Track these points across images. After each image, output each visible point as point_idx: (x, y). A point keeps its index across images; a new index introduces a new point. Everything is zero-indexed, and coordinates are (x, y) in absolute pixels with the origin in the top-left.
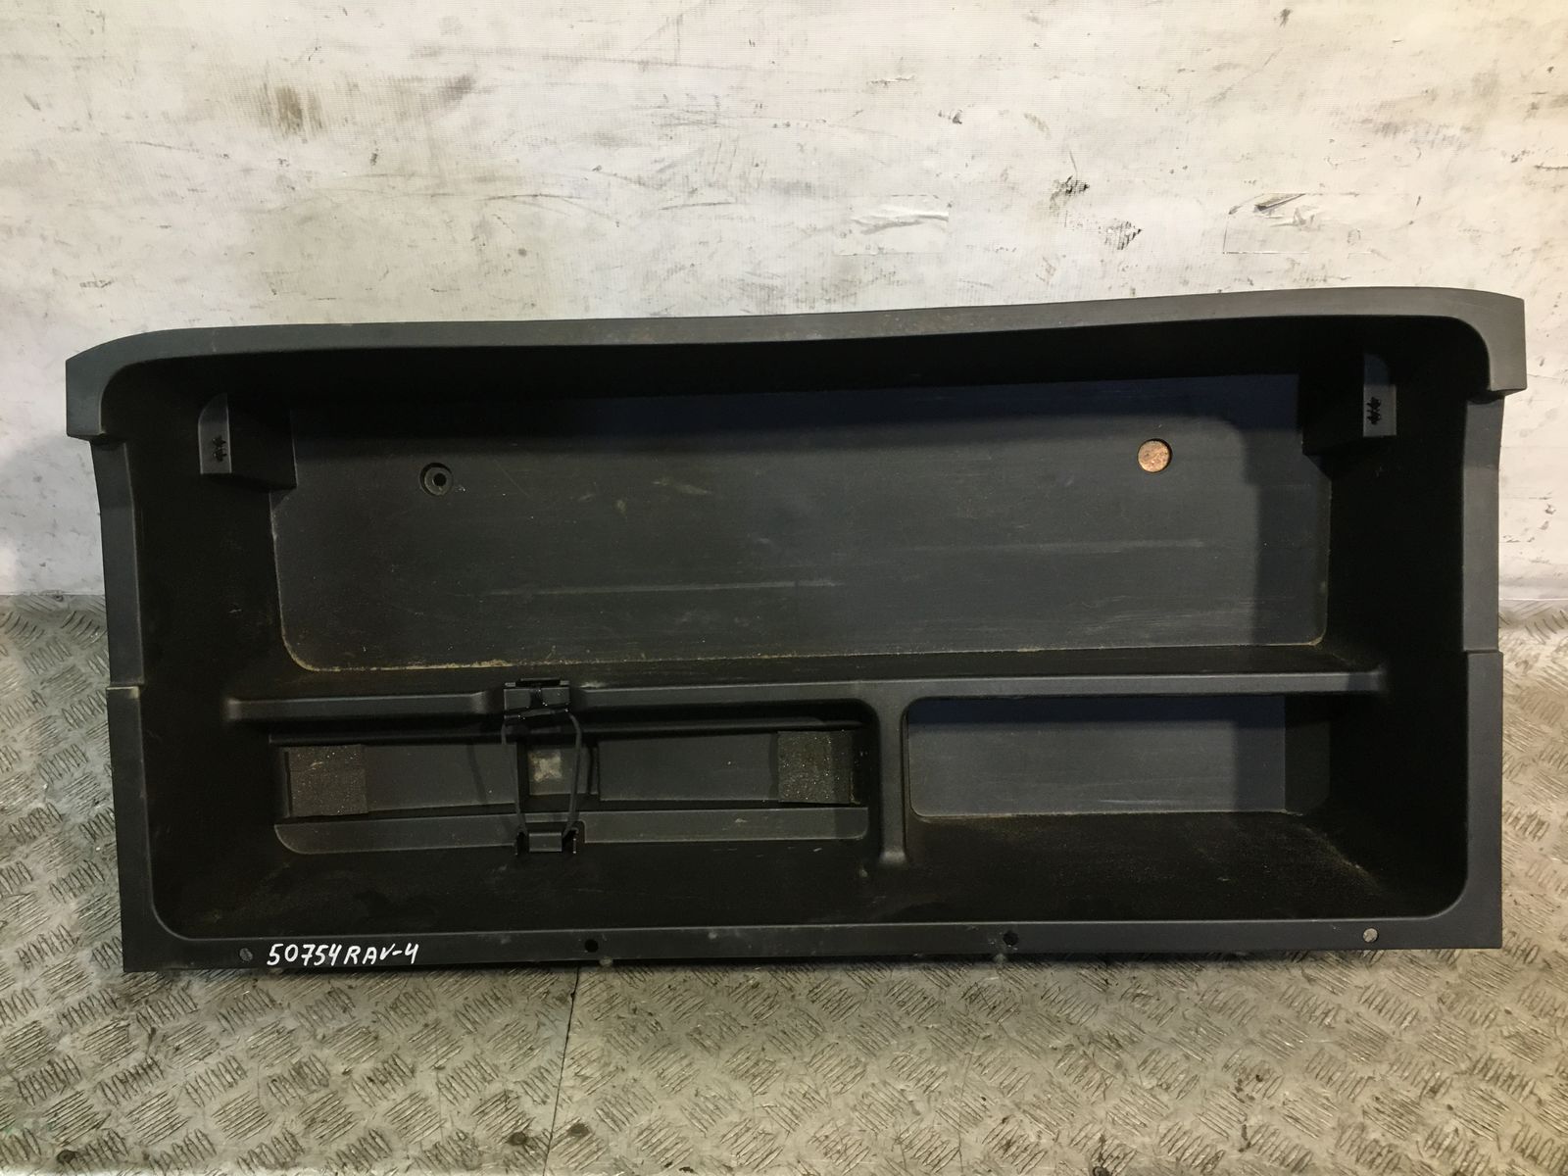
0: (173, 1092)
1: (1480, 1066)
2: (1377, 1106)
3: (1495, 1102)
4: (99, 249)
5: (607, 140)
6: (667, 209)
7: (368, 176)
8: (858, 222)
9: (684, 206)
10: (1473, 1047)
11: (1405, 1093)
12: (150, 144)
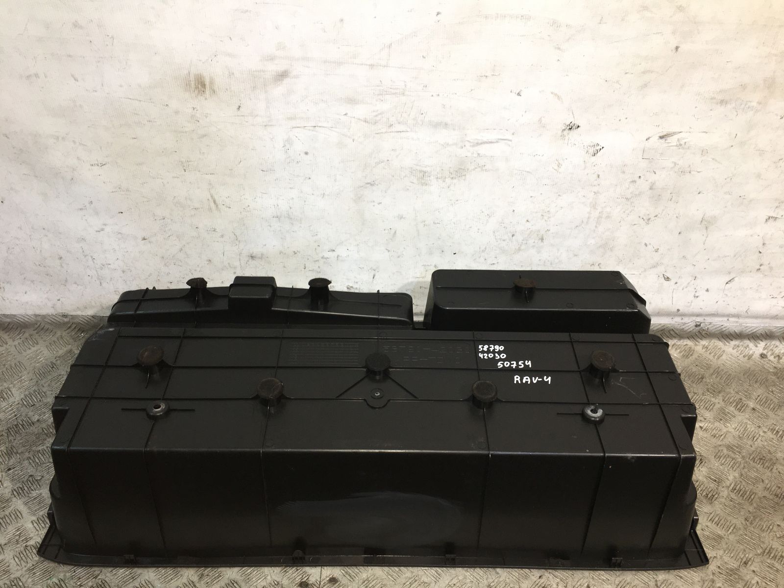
1: (767, 551)
2: (719, 570)
3: (775, 569)
4: (101, 148)
5: (352, 101)
6: (378, 134)
7: (235, 116)
8: (468, 141)
9: (386, 132)
10: (763, 542)
11: (732, 564)
12: (130, 99)
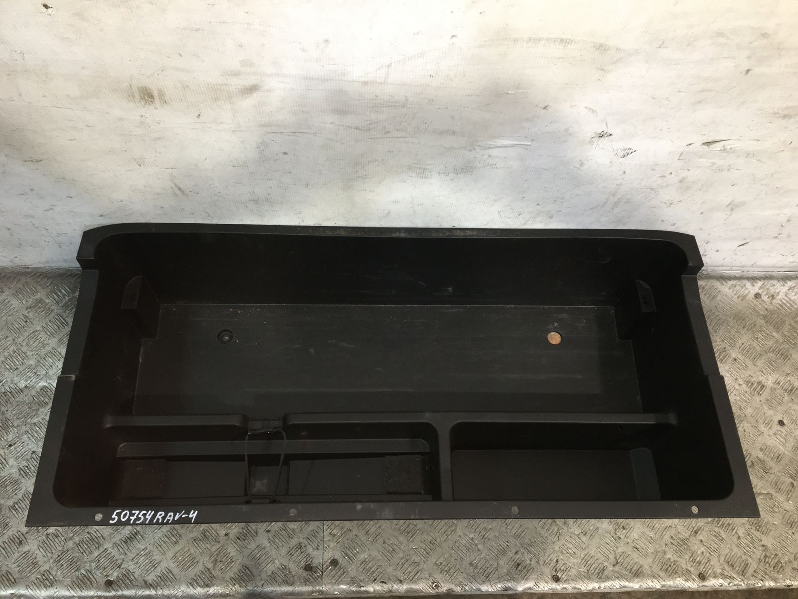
0: (150, 547)
2: (672, 541)
3: (720, 538)
6: (371, 139)
7: (195, 123)
9: (381, 138)
11: (684, 534)
